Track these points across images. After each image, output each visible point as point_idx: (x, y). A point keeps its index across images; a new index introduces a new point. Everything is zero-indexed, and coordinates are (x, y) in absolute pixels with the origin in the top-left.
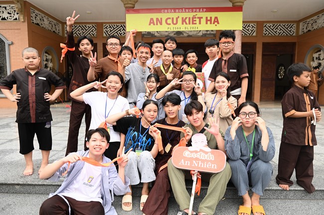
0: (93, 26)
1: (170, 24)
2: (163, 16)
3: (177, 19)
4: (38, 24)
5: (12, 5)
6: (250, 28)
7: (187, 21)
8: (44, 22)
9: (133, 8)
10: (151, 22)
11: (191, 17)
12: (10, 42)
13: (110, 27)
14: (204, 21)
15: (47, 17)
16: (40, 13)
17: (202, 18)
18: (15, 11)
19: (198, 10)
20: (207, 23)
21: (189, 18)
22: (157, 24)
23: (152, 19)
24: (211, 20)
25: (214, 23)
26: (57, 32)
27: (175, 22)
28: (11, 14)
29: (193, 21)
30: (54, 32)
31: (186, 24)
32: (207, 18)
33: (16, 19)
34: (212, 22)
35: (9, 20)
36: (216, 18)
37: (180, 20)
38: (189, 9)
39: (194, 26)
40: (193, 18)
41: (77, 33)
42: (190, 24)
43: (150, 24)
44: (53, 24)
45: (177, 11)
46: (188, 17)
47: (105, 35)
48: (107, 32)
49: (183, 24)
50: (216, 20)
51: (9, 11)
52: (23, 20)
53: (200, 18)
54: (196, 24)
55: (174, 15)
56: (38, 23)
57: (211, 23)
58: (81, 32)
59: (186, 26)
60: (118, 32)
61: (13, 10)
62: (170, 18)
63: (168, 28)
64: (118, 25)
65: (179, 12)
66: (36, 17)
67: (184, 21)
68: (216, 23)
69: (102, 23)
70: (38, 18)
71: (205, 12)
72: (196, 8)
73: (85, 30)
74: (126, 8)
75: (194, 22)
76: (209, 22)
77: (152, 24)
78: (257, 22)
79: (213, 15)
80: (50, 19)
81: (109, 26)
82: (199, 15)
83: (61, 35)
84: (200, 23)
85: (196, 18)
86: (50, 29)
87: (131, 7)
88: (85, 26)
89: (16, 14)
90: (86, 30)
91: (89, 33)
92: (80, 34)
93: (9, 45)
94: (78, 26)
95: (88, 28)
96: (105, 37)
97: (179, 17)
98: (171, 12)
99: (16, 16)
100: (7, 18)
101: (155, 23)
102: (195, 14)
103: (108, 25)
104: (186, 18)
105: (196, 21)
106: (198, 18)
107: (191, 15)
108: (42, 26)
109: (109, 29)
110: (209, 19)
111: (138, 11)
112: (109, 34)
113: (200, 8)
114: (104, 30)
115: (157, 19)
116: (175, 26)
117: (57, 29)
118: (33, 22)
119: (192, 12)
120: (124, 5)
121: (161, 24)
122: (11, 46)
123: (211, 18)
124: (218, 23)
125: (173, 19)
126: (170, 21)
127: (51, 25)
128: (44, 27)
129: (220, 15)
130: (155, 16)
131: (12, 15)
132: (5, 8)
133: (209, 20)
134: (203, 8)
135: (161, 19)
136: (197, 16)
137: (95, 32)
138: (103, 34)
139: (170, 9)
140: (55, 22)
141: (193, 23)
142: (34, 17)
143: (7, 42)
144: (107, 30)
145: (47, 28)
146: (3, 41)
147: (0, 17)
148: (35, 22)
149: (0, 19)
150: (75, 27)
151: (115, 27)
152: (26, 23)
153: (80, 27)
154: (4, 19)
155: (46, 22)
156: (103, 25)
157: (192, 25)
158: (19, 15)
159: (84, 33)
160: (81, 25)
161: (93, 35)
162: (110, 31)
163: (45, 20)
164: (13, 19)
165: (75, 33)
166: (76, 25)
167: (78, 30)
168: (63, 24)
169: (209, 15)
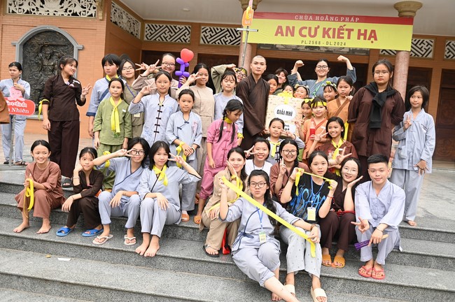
0: (186, 29)
1: (305, 36)
2: (297, 24)
3: (316, 29)
4: (115, 23)
6: (425, 46)
7: (331, 33)
8: (123, 20)
10: (279, 31)
11: (337, 27)
12: (81, 47)
13: (211, 30)
14: (354, 34)
15: (126, 12)
16: (119, 7)
17: (353, 30)
18: (91, 4)
19: (347, 19)
20: (359, 38)
21: (334, 29)
22: (287, 35)
23: (280, 27)
24: (365, 34)
25: (369, 39)
26: (135, 33)
27: (313, 34)
28: (85, 8)
29: (339, 33)
30: (132, 33)
31: (329, 37)
32: (359, 30)
33: (91, 15)
34: (367, 37)
35: (82, 16)
36: (373, 31)
37: (320, 32)
38: (334, 16)
39: (340, 40)
40: (339, 30)
41: (162, 36)
42: (334, 37)
43: (276, 35)
44: (132, 22)
45: (317, 18)
46: (333, 27)
47: (202, 42)
48: (205, 37)
49: (324, 37)
50: (373, 35)
51: (83, 4)
52: (101, 18)
53: (350, 31)
54: (343, 38)
55: (313, 24)
56: (116, 21)
57: (365, 39)
58: (168, 35)
59: (329, 40)
60: (222, 40)
61: (88, 3)
62: (306, 28)
63: (302, 41)
64: (222, 28)
65: (320, 20)
66: (115, 13)
67: (325, 32)
68: (372, 39)
69: (200, 25)
70: (117, 14)
71: (358, 22)
72: (345, 16)
73: (174, 33)
75: (341, 36)
76: (362, 37)
77: (279, 35)
78: (436, 38)
79: (369, 27)
80: (129, 15)
81: (209, 30)
82: (349, 25)
84: (349, 37)
85: (343, 30)
86: (128, 29)
88: (175, 27)
89: (92, 8)
90: (176, 33)
91: (179, 38)
92: (165, 38)
93: (79, 50)
94: (165, 26)
95: (178, 29)
96: (202, 45)
97: (319, 27)
98: (308, 20)
99: (92, 11)
100: (80, 13)
101: (285, 34)
102: (342, 24)
103: (208, 27)
104: (329, 29)
105: (343, 33)
106: (347, 30)
107: (337, 25)
108: (120, 25)
109: (208, 34)
110: (362, 32)
111: (261, 15)
112: (209, 40)
113: (350, 17)
114: (202, 35)
115: (288, 28)
116: (312, 39)
117: (136, 30)
118: (111, 21)
119: (340, 21)
121: (292, 35)
122: (81, 52)
123: (366, 31)
124: (376, 39)
125: (310, 28)
126: (305, 32)
127: (129, 24)
128: (122, 26)
129: (380, 28)
130: (285, 23)
131: (87, 10)
133: (362, 34)
134: (355, 17)
135: (293, 28)
136: (345, 28)
137: (187, 37)
138: (199, 41)
139: (307, 14)
140: (135, 19)
141: (339, 37)
142: (113, 14)
143: (76, 47)
144: (206, 35)
145: (124, 29)
146: (70, 44)
147: (70, 11)
148: (113, 20)
149: (70, 13)
150: (161, 27)
151: (217, 32)
152: (105, 22)
153: (166, 28)
154: (75, 14)
155: (125, 20)
156: (200, 27)
157: (337, 40)
158: (95, 10)
159: (171, 37)
160: (168, 26)
161: (185, 41)
162: (210, 36)
163: (124, 17)
164: (87, 15)
165: (160, 36)
166: (161, 25)
167: (164, 32)
168: (143, 21)
169: (363, 26)
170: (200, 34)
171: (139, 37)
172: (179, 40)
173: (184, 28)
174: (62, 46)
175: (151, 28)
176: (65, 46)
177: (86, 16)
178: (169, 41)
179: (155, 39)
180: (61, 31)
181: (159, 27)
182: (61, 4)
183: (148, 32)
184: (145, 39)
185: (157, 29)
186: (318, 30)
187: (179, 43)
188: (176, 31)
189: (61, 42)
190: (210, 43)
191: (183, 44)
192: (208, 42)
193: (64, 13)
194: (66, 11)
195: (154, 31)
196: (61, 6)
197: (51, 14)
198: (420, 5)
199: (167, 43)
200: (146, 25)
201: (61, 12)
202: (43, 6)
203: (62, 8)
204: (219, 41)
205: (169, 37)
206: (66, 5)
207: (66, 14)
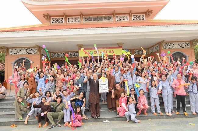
2: (93, 51)
5: (34, 48)
13: (71, 53)
16: (43, 50)
18: (35, 50)
20: (109, 53)
24: (111, 52)
29: (104, 52)
30: (47, 56)
35: (33, 54)
36: (113, 51)
50: (113, 52)
51: (33, 50)
52: (38, 54)
53: (107, 51)
58: (58, 55)
63: (95, 55)
64: (74, 52)
69: (67, 52)
71: (108, 49)
72: (105, 48)
74: (79, 48)
79: (111, 50)
82: (106, 50)
84: (107, 53)
94: (57, 53)
95: (61, 54)
97: (99, 51)
99: (36, 52)
102: (105, 50)
107: (103, 50)
108: (44, 55)
113: (106, 48)
126: (95, 52)
129: (114, 50)
130: (90, 51)
131: (34, 52)
132: (31, 49)
134: (108, 47)
140: (48, 52)
142: (42, 52)
148: (42, 54)
154: (31, 53)
161: (63, 57)
162: (70, 55)
163: (45, 52)
165: (56, 56)
169: (110, 50)
172: (61, 57)
173: (63, 53)
176: (28, 62)
179: (54, 57)
183: (52, 55)
184: (51, 57)
190: (71, 57)
194: (28, 52)
195: (54, 55)
197: (23, 54)
198: (123, 43)
199: (58, 58)
200: (51, 53)
201: (26, 53)
202: (21, 52)
204: (73, 56)
206: (27, 51)
207: (28, 54)
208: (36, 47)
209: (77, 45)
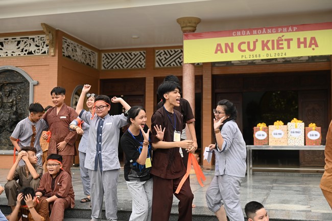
0: (141, 54)
1: (245, 51)
2: (235, 40)
3: (255, 43)
4: (69, 57)
5: (41, 36)
7: (270, 45)
8: (77, 53)
9: (194, 31)
10: (219, 49)
11: (275, 39)
12: (35, 82)
13: (165, 53)
14: (294, 44)
15: (80, 45)
16: (72, 42)
17: (292, 40)
18: (44, 43)
19: (285, 29)
20: (299, 47)
21: (273, 41)
22: (226, 52)
23: (219, 45)
24: (305, 42)
25: (310, 46)
26: (91, 64)
27: (252, 47)
28: (39, 46)
29: (278, 44)
30: (88, 64)
31: (268, 49)
32: (299, 39)
33: (45, 53)
34: (308, 45)
35: (36, 54)
36: (313, 39)
37: (259, 45)
38: (272, 28)
39: (280, 51)
40: (278, 41)
41: (118, 64)
42: (273, 48)
43: (216, 52)
44: (87, 53)
45: (255, 32)
46: (271, 39)
47: (157, 65)
48: (160, 60)
49: (263, 49)
50: (314, 42)
51: (37, 43)
52: (53, 54)
53: (289, 41)
54: (282, 48)
55: (251, 38)
56: (70, 55)
57: (305, 46)
58: (124, 62)
59: (269, 52)
60: (176, 61)
61: (42, 41)
62: (244, 43)
63: (242, 56)
64: (176, 50)
65: (258, 34)
66: (67, 48)
67: (264, 45)
68: (313, 46)
69: (154, 49)
70: (70, 49)
71: (296, 31)
72: (282, 27)
73: (129, 60)
74: (184, 32)
75: (280, 46)
76: (302, 45)
77: (219, 52)
79: (308, 35)
80: (84, 48)
81: (163, 53)
82: (288, 35)
83: (97, 68)
84: (289, 47)
85: (282, 40)
86: (83, 61)
87: (190, 31)
88: (130, 54)
89: (45, 46)
90: (131, 59)
91: (135, 64)
92: (122, 65)
93: (34, 85)
94: (120, 53)
95: (134, 56)
96: (157, 68)
97: (257, 40)
98: (246, 35)
99: (45, 49)
100: (35, 52)
101: (224, 50)
102: (280, 35)
103: (162, 51)
104: (268, 41)
105: (282, 44)
106: (286, 40)
107: (275, 36)
108: (74, 58)
109: (163, 57)
110: (302, 40)
111: (199, 36)
112: (164, 63)
113: (288, 27)
114: (157, 58)
115: (227, 45)
116: (251, 53)
117: (92, 60)
118: (64, 55)
119: (277, 32)
120: (182, 28)
121: (232, 51)
122: (36, 87)
123: (305, 39)
124: (317, 46)
125: (249, 43)
126: (244, 47)
127: (84, 56)
128: (77, 59)
129: (319, 35)
130: (223, 41)
131: (40, 48)
132: (33, 39)
133: (302, 43)
134: (293, 26)
135: (232, 44)
136: (283, 38)
137: (143, 62)
138: (154, 65)
139: (245, 30)
140: (90, 50)
141: (278, 48)
142: (65, 49)
143: (31, 82)
144: (161, 58)
145: (79, 61)
146: (27, 81)
147: (26, 51)
148: (66, 54)
149: (26, 53)
150: (117, 55)
151: (172, 54)
152: (56, 58)
153: (122, 56)
154: (30, 53)
155: (79, 52)
156: (154, 51)
157: (276, 51)
158: (48, 47)
159: (127, 64)
160: (124, 53)
161: (141, 66)
162: (164, 59)
163: (78, 50)
164: (41, 52)
165: (116, 64)
166: (117, 53)
167: (120, 60)
168: (100, 52)
169: (302, 35)
170: (154, 58)
171: (96, 67)
172: (135, 66)
173: (139, 54)
174: (19, 83)
175: (107, 58)
176: (22, 83)
177: (40, 54)
178: (125, 67)
179: (112, 68)
180: (18, 70)
181: (115, 55)
182: (18, 45)
183: (105, 61)
184: (103, 68)
185: (113, 57)
186: (257, 43)
187: (135, 69)
188: (132, 57)
189: (18, 79)
190: (165, 66)
191: (139, 69)
192: (163, 65)
193: (20, 53)
194: (22, 51)
195: (111, 59)
196: (17, 47)
197: (9, 55)
199: (124, 70)
200: (103, 55)
201: (18, 52)
202: (2, 48)
203: (19, 48)
204: (174, 63)
205: (125, 64)
206: (22, 45)
207: (22, 54)
208: (45, 30)
209: (179, 21)
